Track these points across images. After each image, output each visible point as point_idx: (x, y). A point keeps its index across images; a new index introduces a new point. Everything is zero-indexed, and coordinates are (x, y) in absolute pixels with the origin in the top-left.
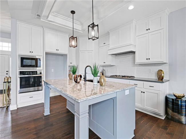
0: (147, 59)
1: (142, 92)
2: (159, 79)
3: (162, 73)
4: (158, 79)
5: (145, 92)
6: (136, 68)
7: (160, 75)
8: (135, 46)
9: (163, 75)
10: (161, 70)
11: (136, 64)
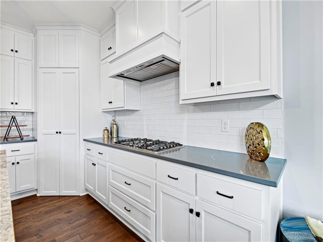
0: (212, 85)
1: (191, 211)
2: (251, 157)
3: (264, 135)
4: (248, 157)
5: (202, 214)
6: (186, 116)
7: (257, 142)
8: (180, 43)
9: (266, 142)
10: (260, 125)
11: (181, 102)
